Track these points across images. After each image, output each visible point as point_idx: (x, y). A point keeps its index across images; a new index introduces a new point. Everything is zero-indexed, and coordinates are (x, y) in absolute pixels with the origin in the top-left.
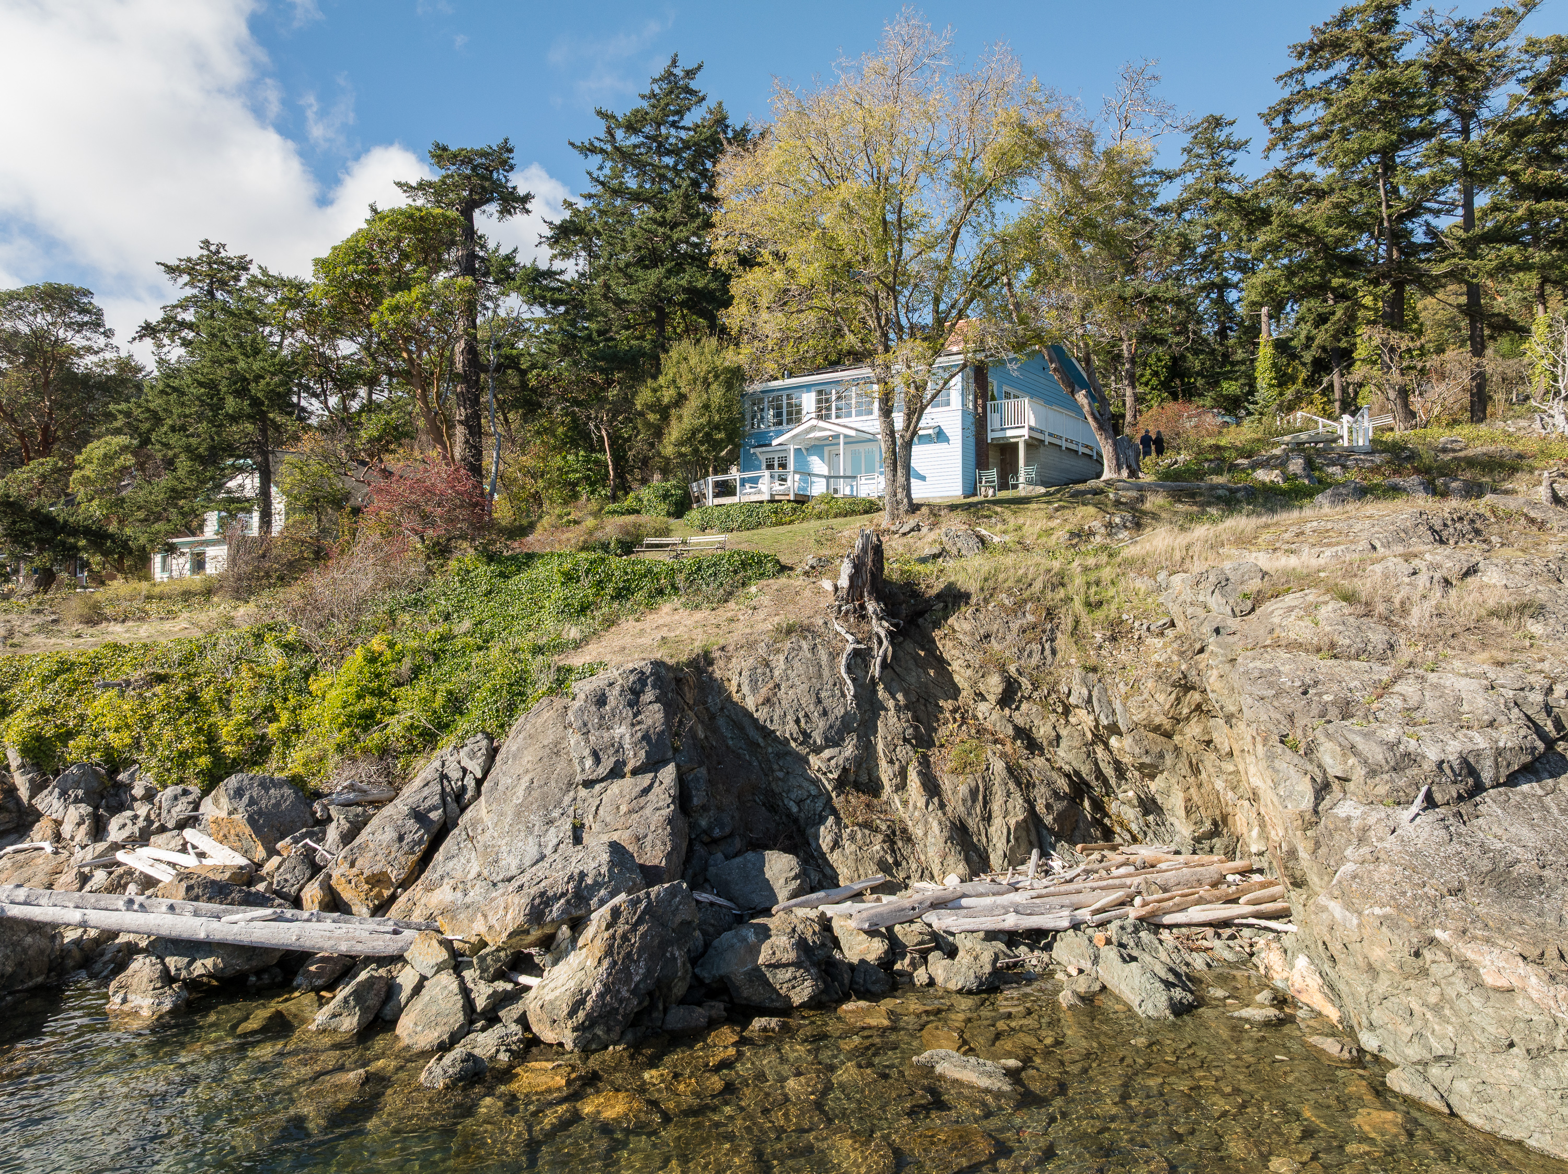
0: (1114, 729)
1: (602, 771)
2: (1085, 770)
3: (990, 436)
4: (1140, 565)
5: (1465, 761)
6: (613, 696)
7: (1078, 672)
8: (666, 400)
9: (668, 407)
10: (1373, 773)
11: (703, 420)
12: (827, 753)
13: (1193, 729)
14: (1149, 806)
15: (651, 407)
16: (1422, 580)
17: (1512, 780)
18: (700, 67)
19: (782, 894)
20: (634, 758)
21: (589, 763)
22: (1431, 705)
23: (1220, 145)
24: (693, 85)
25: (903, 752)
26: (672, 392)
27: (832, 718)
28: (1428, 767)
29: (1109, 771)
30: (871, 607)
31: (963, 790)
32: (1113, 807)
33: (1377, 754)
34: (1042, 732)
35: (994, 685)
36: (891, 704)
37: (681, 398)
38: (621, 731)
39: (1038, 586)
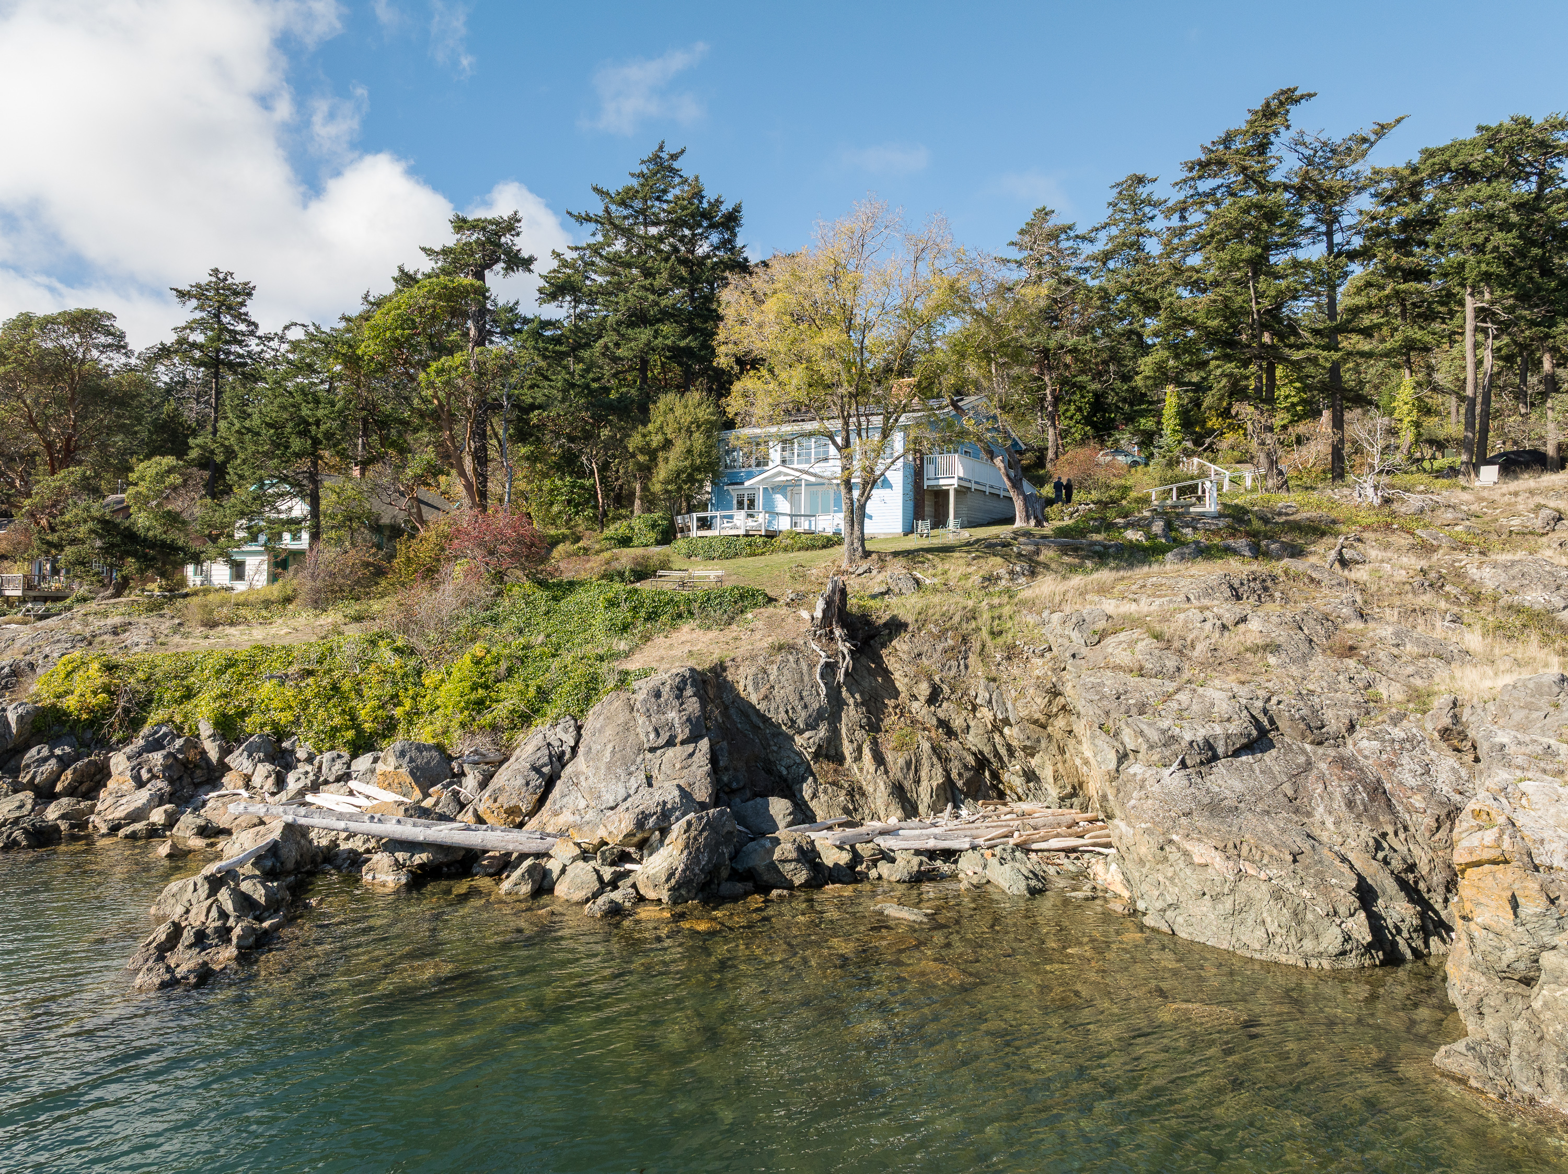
0: (1006, 722)
1: (662, 741)
2: (987, 750)
3: (926, 483)
4: (1030, 605)
5: (1207, 741)
6: (666, 691)
7: (983, 682)
8: (654, 445)
9: (656, 450)
10: (1151, 747)
11: (687, 463)
12: (807, 734)
13: (1060, 723)
14: (1030, 776)
15: (642, 450)
16: (1208, 626)
17: (1237, 753)
18: (683, 151)
19: (781, 824)
20: (682, 733)
21: (652, 736)
22: (1195, 707)
23: (1142, 202)
24: (676, 165)
25: (860, 734)
26: (660, 437)
27: (810, 710)
28: (1184, 744)
29: (1003, 751)
30: (838, 632)
31: (901, 761)
32: (1006, 777)
33: (1154, 736)
34: (957, 723)
35: (924, 689)
36: (851, 701)
37: (667, 444)
38: (672, 715)
39: (956, 619)
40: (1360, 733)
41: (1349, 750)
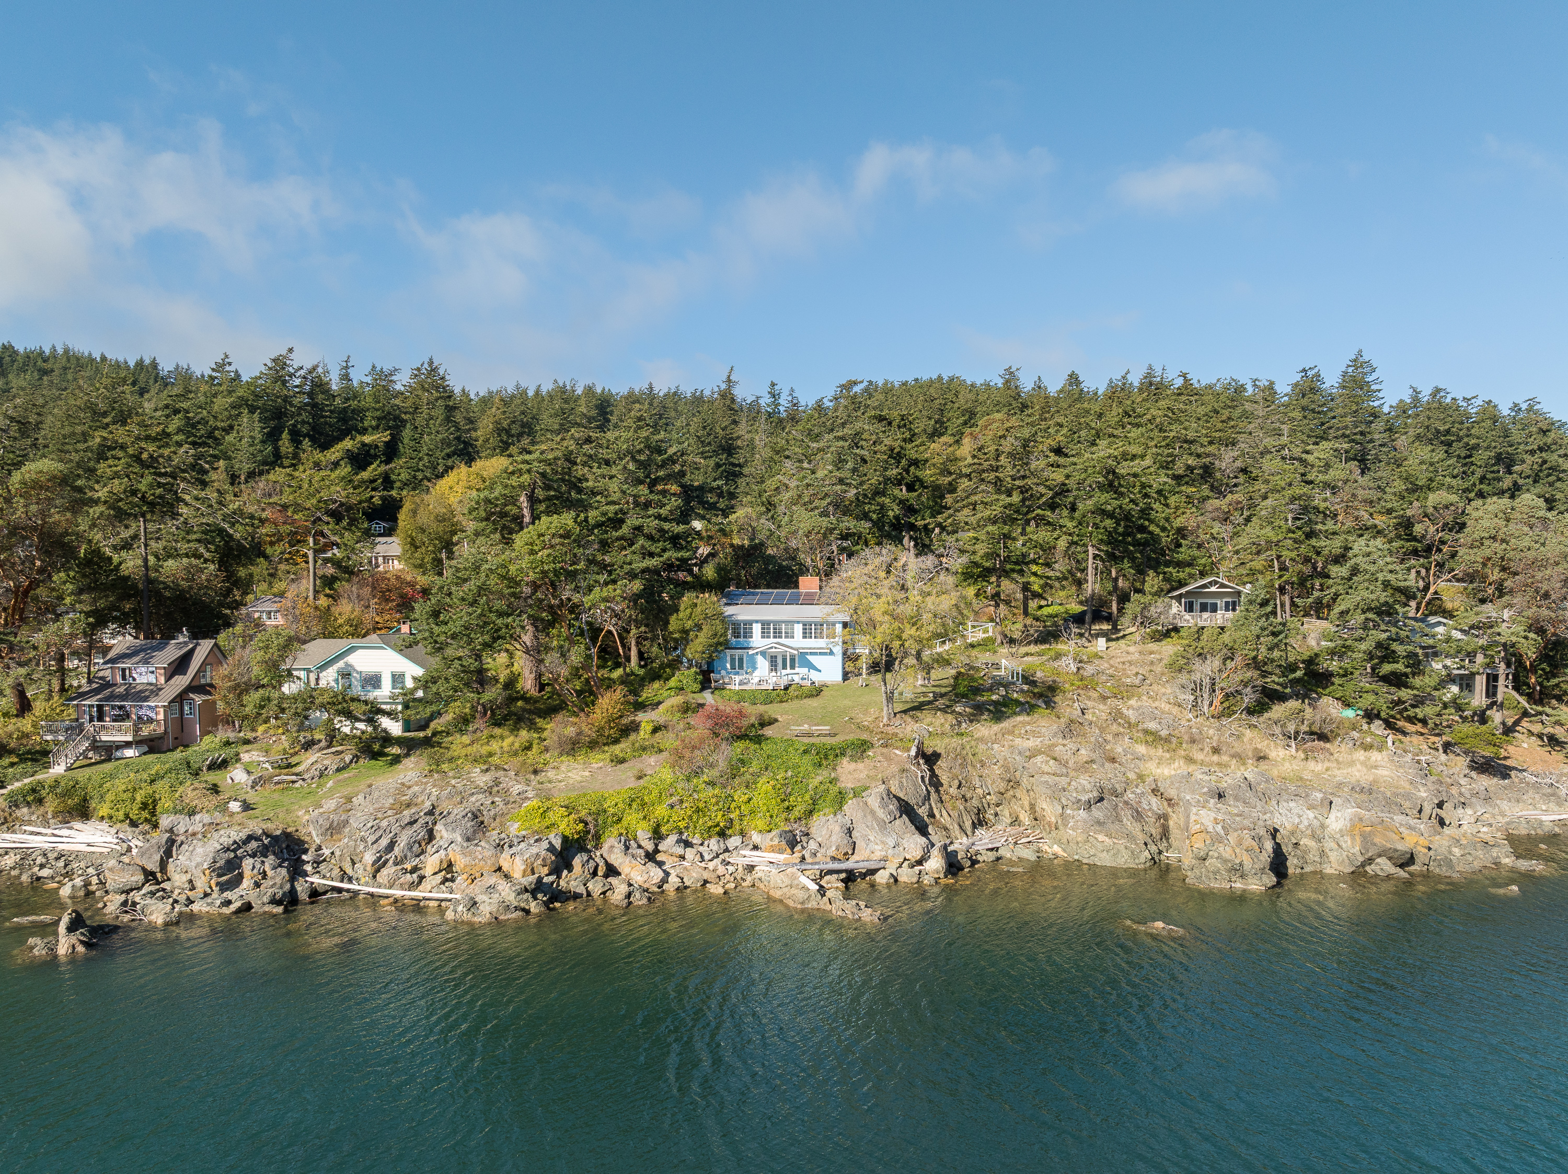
0: (989, 794)
2: (980, 806)
3: (849, 651)
4: (981, 740)
5: (1088, 800)
7: (976, 777)
8: (687, 627)
9: (689, 631)
10: (1072, 804)
13: (1011, 793)
14: (996, 815)
17: (1097, 803)
25: (939, 805)
26: (690, 623)
28: (1082, 801)
29: (987, 806)
30: (921, 761)
33: (1072, 799)
34: (968, 796)
35: (956, 783)
36: (933, 792)
40: (1128, 792)
41: (1125, 798)
